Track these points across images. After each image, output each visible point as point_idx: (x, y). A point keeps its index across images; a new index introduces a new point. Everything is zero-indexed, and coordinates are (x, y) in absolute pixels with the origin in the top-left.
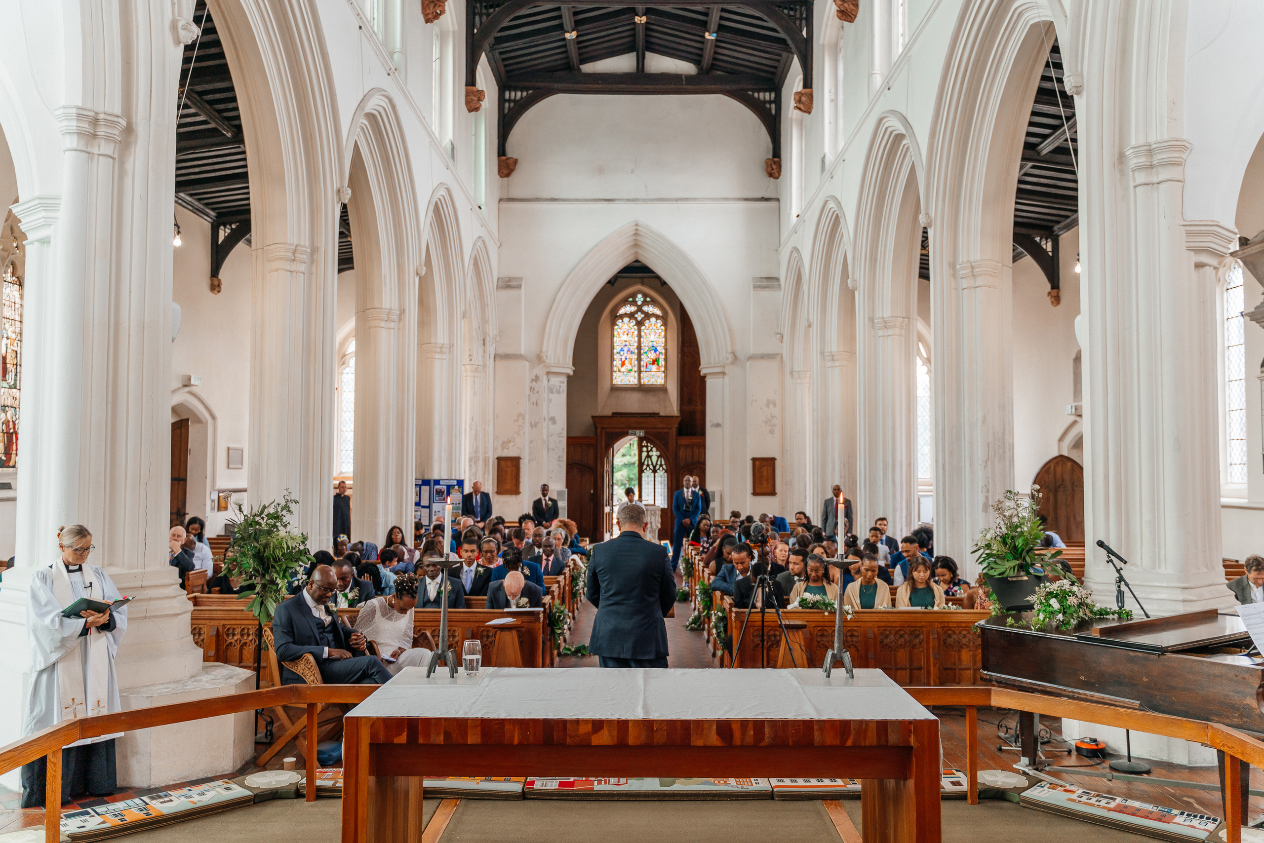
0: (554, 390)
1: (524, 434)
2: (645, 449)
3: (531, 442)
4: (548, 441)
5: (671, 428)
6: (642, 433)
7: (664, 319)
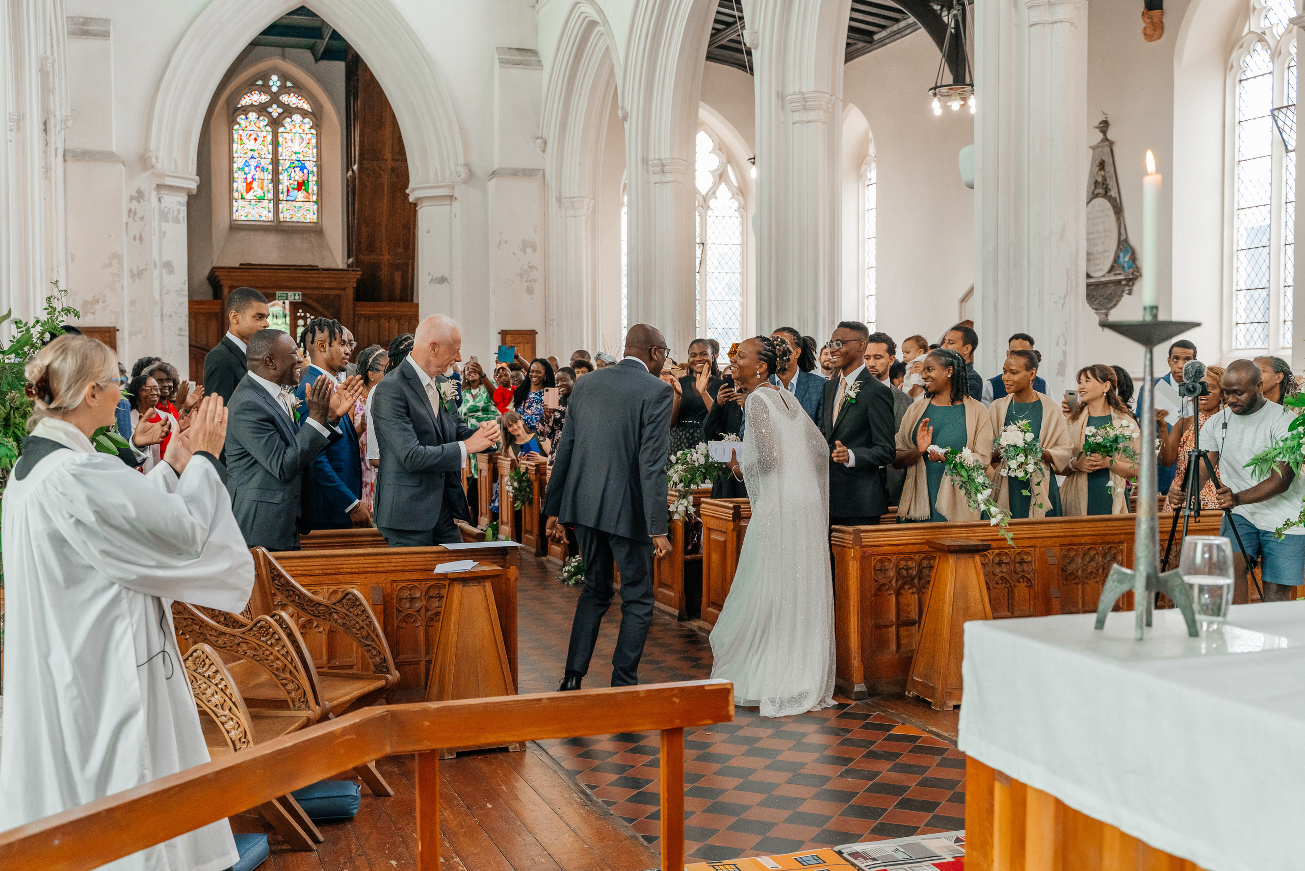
0: (170, 217)
1: (123, 288)
2: (301, 322)
3: (133, 303)
4: (162, 302)
5: (344, 289)
6: (297, 296)
7: (316, 117)
